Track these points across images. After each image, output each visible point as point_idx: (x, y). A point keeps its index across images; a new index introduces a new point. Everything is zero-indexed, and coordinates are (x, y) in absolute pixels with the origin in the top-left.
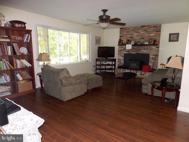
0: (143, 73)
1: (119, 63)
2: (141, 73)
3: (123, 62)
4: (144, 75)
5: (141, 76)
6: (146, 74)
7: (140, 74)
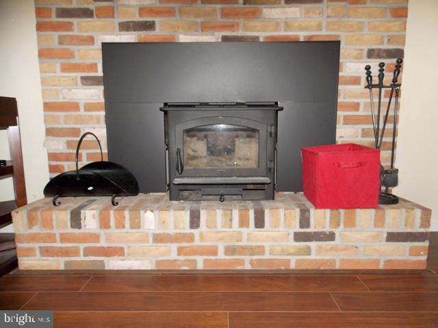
0: (320, 218)
1: (60, 145)
2: (305, 222)
3: (101, 132)
4: (331, 237)
5: (308, 251)
6: (350, 223)
7: (299, 237)
